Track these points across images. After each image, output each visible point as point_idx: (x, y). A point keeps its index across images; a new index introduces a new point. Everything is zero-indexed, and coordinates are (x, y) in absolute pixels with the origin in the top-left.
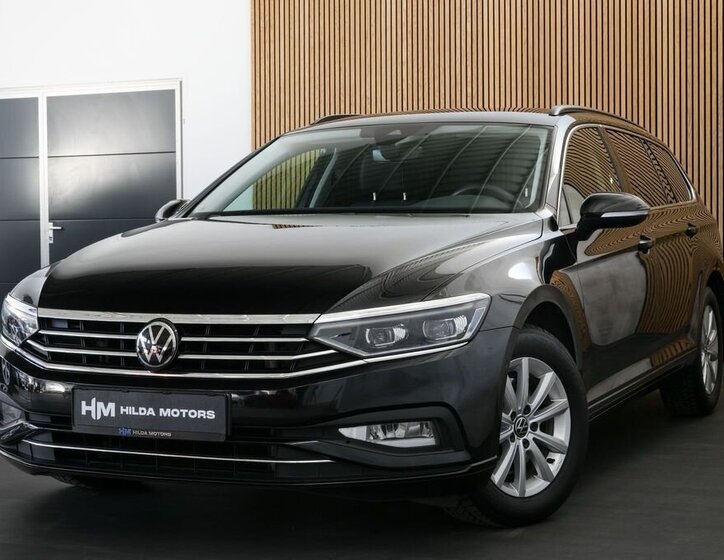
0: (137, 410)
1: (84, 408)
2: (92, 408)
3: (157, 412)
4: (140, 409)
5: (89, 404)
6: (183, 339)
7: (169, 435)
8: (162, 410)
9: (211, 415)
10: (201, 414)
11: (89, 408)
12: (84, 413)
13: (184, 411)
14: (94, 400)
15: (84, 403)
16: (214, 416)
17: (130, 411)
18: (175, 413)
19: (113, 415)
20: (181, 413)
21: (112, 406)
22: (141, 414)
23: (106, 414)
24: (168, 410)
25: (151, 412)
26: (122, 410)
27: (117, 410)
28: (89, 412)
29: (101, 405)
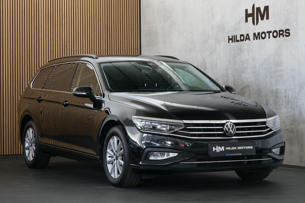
0: (231, 148)
1: (214, 149)
2: (217, 149)
3: (237, 148)
4: (232, 148)
5: (215, 148)
6: (236, 127)
7: (241, 154)
8: (238, 147)
9: (252, 147)
10: (249, 147)
11: (215, 149)
12: (214, 150)
13: (244, 147)
14: (217, 146)
15: (214, 148)
16: (252, 148)
17: (229, 148)
18: (242, 148)
19: (223, 150)
20: (244, 148)
21: (223, 148)
22: (232, 149)
23: (221, 150)
24: (240, 147)
25: (235, 148)
26: (226, 148)
27: (225, 148)
28: (216, 150)
29: (219, 148)
